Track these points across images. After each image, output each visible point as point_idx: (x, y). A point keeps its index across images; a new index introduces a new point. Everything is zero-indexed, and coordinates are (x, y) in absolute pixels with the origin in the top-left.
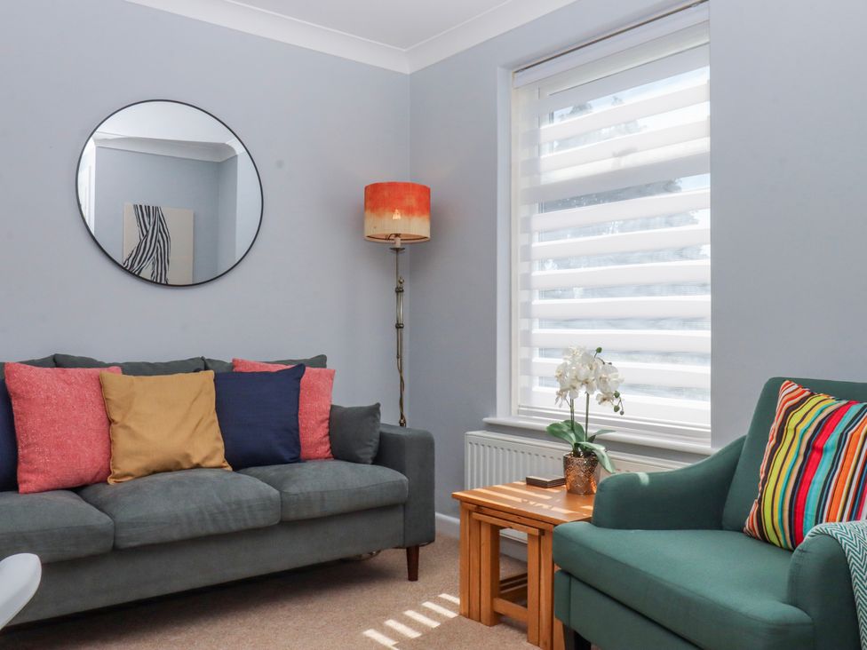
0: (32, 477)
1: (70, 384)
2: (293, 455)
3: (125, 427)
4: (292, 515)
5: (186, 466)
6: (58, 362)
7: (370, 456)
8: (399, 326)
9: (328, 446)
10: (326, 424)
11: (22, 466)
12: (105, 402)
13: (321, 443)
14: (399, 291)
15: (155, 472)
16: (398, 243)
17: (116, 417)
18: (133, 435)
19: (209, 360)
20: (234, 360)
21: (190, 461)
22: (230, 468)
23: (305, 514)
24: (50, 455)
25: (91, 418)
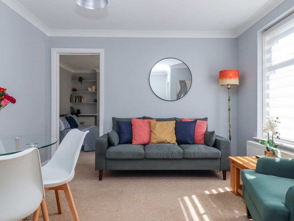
0: (135, 141)
1: (143, 123)
2: (192, 143)
3: (154, 133)
4: (186, 157)
5: (166, 142)
6: (144, 118)
7: (211, 145)
8: (229, 110)
9: (203, 141)
10: (204, 135)
11: (133, 139)
12: (150, 127)
13: (202, 140)
14: (229, 100)
15: (159, 143)
16: (229, 86)
17: (152, 130)
18: (155, 134)
19: (177, 118)
20: (182, 118)
21: (167, 142)
22: (177, 144)
23: (189, 157)
24: (138, 137)
25: (147, 130)
